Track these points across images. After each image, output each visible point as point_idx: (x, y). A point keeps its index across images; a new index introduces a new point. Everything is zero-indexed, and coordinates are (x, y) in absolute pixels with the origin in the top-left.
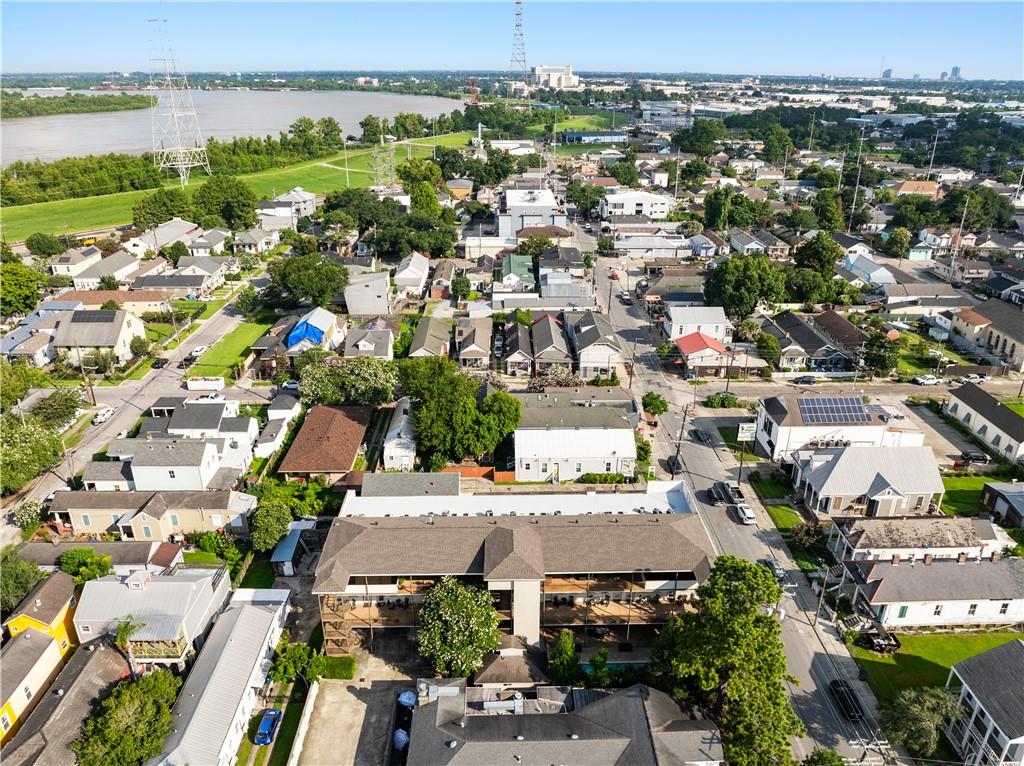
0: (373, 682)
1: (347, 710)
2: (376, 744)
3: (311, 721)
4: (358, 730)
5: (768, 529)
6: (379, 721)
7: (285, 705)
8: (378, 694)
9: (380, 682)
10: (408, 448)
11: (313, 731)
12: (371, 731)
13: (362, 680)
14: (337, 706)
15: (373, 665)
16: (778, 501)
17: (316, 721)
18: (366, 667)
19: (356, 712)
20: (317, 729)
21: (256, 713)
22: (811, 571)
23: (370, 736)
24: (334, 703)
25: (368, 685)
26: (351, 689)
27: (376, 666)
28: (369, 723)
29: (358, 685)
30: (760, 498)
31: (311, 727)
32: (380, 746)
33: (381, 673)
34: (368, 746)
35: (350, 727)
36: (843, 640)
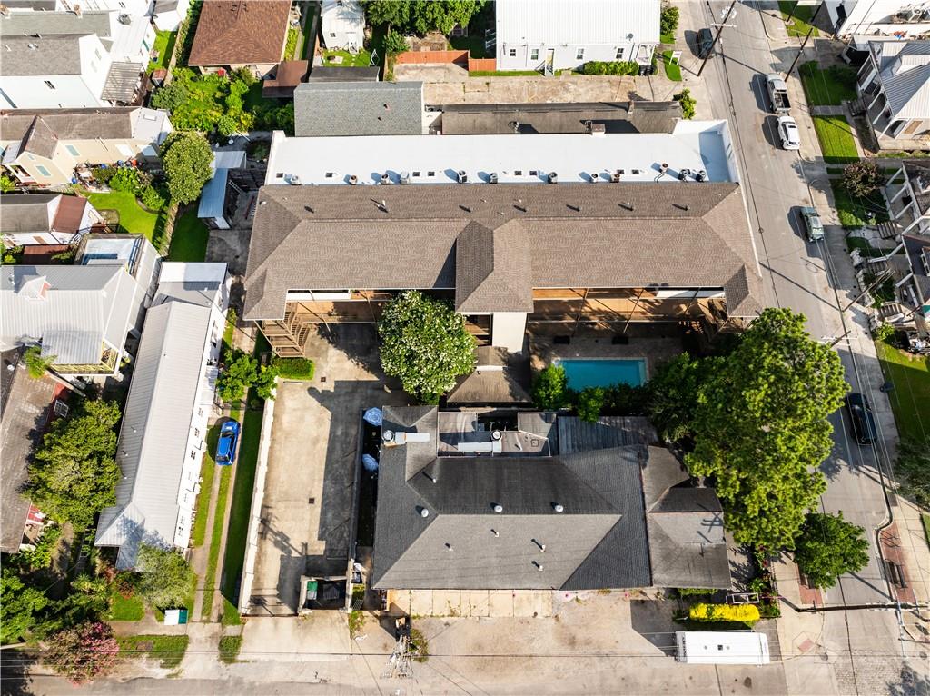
0: (336, 382)
1: (310, 418)
2: (344, 463)
3: (272, 433)
4: (324, 445)
5: (812, 158)
6: (346, 434)
7: (242, 412)
8: (342, 399)
9: (343, 381)
10: (353, 19)
11: (277, 447)
12: (338, 446)
13: (323, 380)
14: (298, 413)
15: (335, 359)
16: (832, 110)
17: (279, 434)
18: (327, 362)
19: (320, 421)
20: (280, 443)
21: (213, 423)
22: (853, 228)
23: (337, 454)
24: (295, 410)
25: (329, 386)
26: (312, 391)
27: (338, 361)
28: (335, 436)
29: (321, 387)
30: (809, 105)
31: (273, 441)
32: (349, 465)
33: (343, 370)
34: (336, 466)
35: (315, 441)
36: (873, 335)
